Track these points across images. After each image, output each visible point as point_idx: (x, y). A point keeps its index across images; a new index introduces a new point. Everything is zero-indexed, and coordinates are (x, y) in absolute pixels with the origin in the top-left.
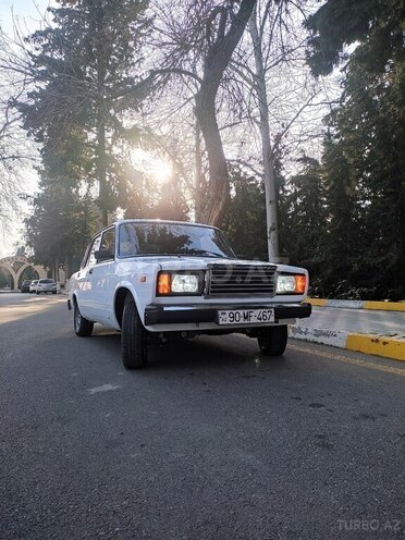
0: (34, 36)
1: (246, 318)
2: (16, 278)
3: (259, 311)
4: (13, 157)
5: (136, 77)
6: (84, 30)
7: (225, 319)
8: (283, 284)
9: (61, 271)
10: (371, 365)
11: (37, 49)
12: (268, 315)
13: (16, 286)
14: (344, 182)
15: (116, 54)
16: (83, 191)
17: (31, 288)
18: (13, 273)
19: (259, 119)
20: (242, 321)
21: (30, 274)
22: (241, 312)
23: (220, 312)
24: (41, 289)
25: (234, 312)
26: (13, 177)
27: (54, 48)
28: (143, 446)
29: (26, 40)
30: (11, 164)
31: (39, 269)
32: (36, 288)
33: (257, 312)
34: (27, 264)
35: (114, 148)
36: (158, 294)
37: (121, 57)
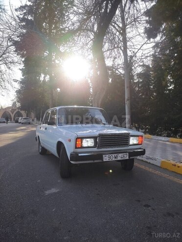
0: (20, 8)
1: (115, 158)
2: (13, 116)
3: (121, 154)
4: (11, 63)
5: (66, 27)
6: (43, 6)
7: (106, 158)
8: (133, 141)
9: (32, 113)
10: (171, 178)
11: (21, 15)
12: (125, 156)
13: (13, 119)
14: (162, 78)
15: (57, 17)
16: (42, 79)
17: (19, 121)
18: (11, 114)
19: (122, 48)
20: (114, 159)
21: (19, 114)
22: (113, 155)
23: (104, 156)
24: (24, 122)
25: (110, 155)
26: (11, 72)
27: (29, 14)
28: (69, 231)
29: (16, 10)
30: (10, 66)
31: (23, 112)
32: (22, 121)
33: (120, 155)
34: (17, 110)
35: (56, 61)
36: (76, 148)
37: (59, 19)
